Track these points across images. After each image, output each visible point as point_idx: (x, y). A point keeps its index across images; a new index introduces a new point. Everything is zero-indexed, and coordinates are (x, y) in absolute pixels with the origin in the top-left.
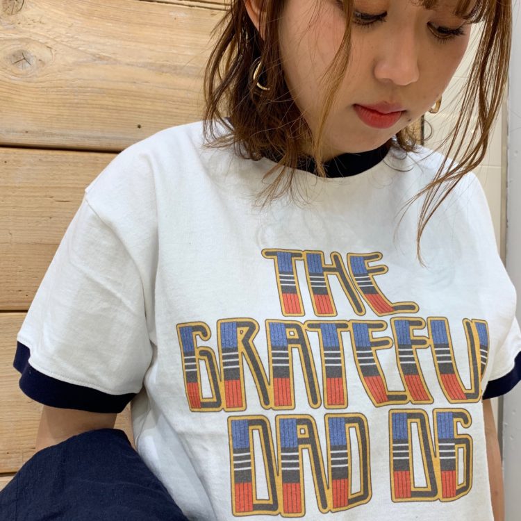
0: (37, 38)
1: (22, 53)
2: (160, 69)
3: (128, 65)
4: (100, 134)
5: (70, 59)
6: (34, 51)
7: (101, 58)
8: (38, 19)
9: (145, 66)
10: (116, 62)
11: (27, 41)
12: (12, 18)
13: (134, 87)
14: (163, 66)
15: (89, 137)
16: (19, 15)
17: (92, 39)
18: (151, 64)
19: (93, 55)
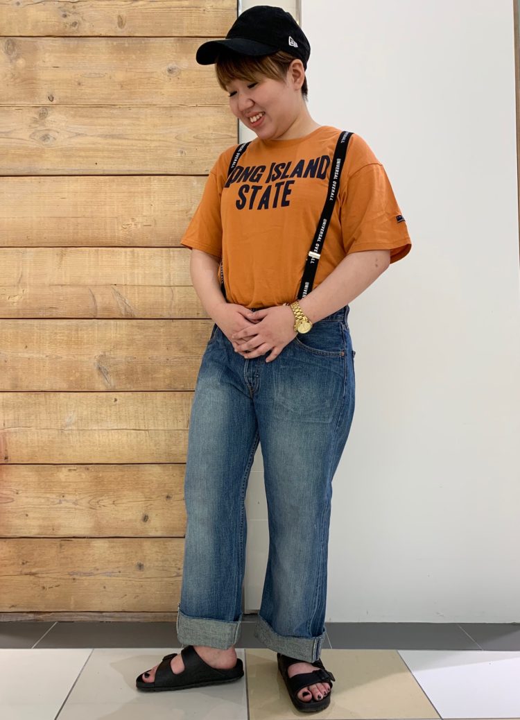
0: (54, 128)
2: (105, 136)
3: (92, 136)
4: (79, 168)
5: (67, 136)
6: (51, 134)
7: (78, 135)
8: (52, 120)
10: (86, 135)
11: (49, 130)
12: (43, 121)
13: (93, 146)
14: (107, 135)
15: (75, 170)
16: (46, 119)
17: (76, 126)
18: (102, 135)
19: (76, 133)
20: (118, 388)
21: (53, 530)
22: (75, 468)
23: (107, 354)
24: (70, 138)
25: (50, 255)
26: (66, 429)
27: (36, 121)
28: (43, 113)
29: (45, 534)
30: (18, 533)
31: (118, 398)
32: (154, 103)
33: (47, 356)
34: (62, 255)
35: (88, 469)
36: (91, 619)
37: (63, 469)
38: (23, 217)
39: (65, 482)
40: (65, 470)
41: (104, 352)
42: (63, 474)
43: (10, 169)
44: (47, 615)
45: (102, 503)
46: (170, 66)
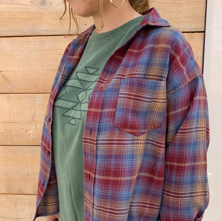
38: (31, 71)
43: (17, 31)
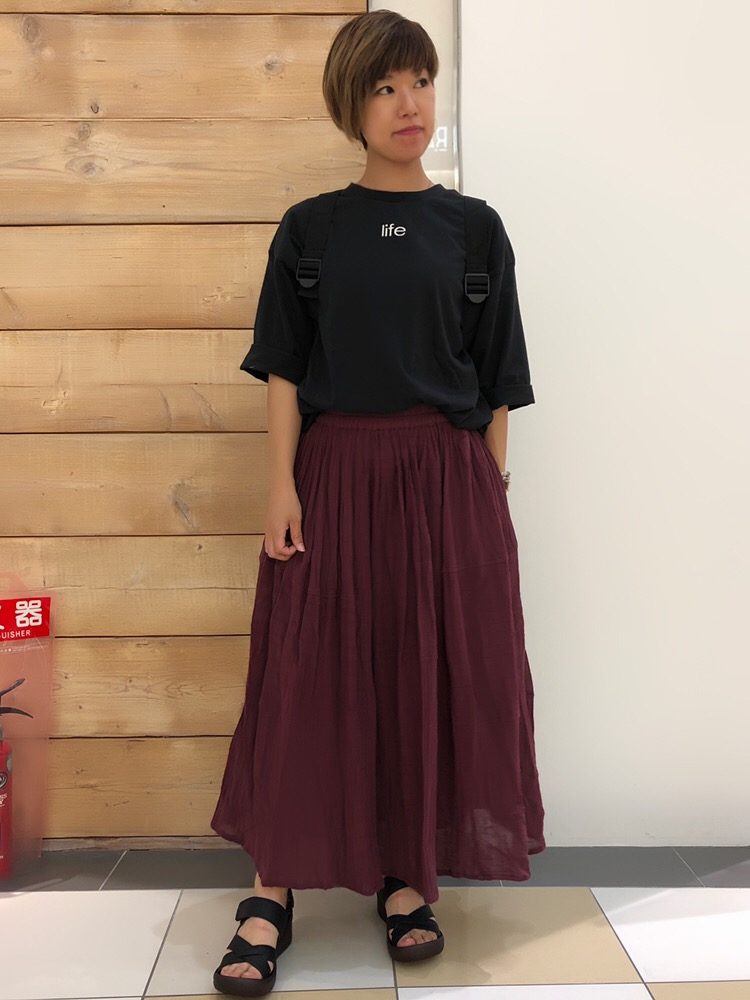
0: (100, 154)
1: (90, 164)
2: (175, 165)
4: (138, 213)
5: (120, 166)
6: (98, 162)
7: (138, 163)
8: (98, 141)
9: (166, 165)
10: (148, 164)
11: (93, 156)
12: (84, 143)
13: (160, 180)
14: (178, 164)
15: (133, 216)
16: (89, 140)
17: (133, 150)
18: (171, 164)
19: (133, 161)
20: (202, 531)
21: (118, 726)
22: (146, 642)
23: (186, 482)
24: (123, 168)
25: (101, 342)
26: (132, 588)
27: (73, 143)
28: (84, 130)
29: (107, 733)
30: (68, 731)
31: (202, 545)
32: (246, 115)
33: (102, 487)
34: (118, 341)
35: (164, 643)
36: (173, 847)
37: (129, 643)
39: (133, 662)
40: (131, 646)
41: (182, 480)
42: (129, 651)
44: (114, 841)
45: (183, 690)
46: (269, 57)
